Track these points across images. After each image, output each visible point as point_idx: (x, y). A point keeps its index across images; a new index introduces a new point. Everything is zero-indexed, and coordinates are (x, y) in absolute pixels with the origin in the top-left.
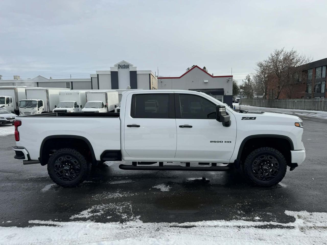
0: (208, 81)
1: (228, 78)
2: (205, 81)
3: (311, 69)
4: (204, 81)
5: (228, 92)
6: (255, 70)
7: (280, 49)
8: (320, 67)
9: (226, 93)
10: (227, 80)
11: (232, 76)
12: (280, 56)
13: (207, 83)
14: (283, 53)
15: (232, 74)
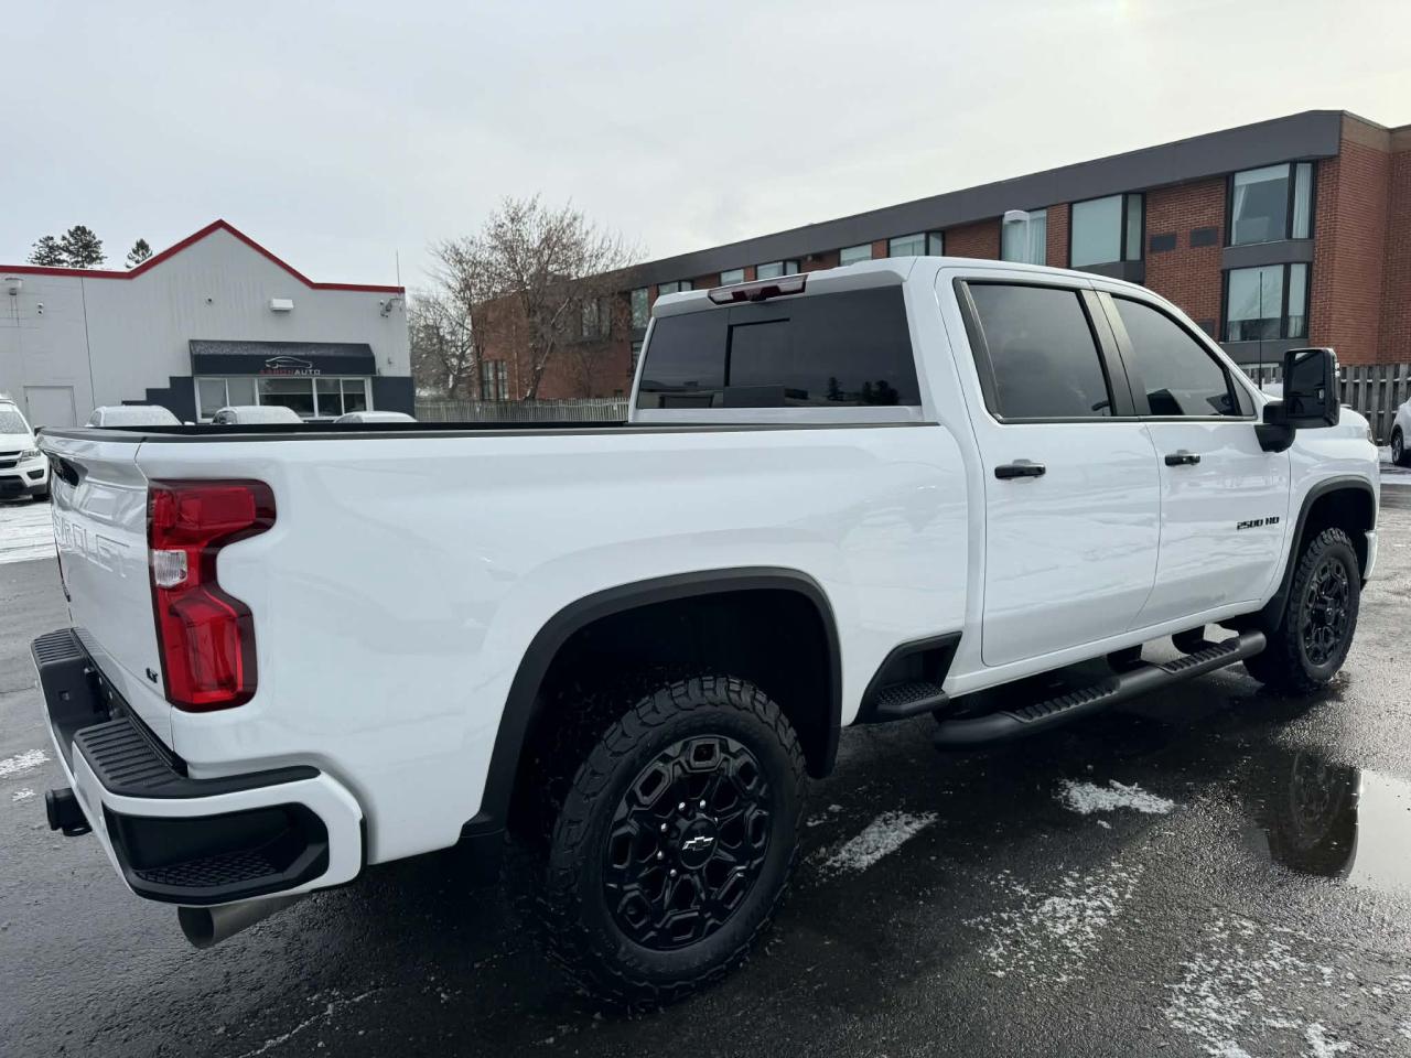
0: (292, 306)
1: (385, 298)
2: (279, 304)
3: (643, 288)
4: (270, 302)
5: (390, 363)
6: (429, 274)
7: (522, 198)
8: (674, 282)
9: (385, 370)
10: (381, 308)
11: (401, 290)
12: (527, 226)
13: (286, 311)
14: (537, 214)
15: (401, 280)
